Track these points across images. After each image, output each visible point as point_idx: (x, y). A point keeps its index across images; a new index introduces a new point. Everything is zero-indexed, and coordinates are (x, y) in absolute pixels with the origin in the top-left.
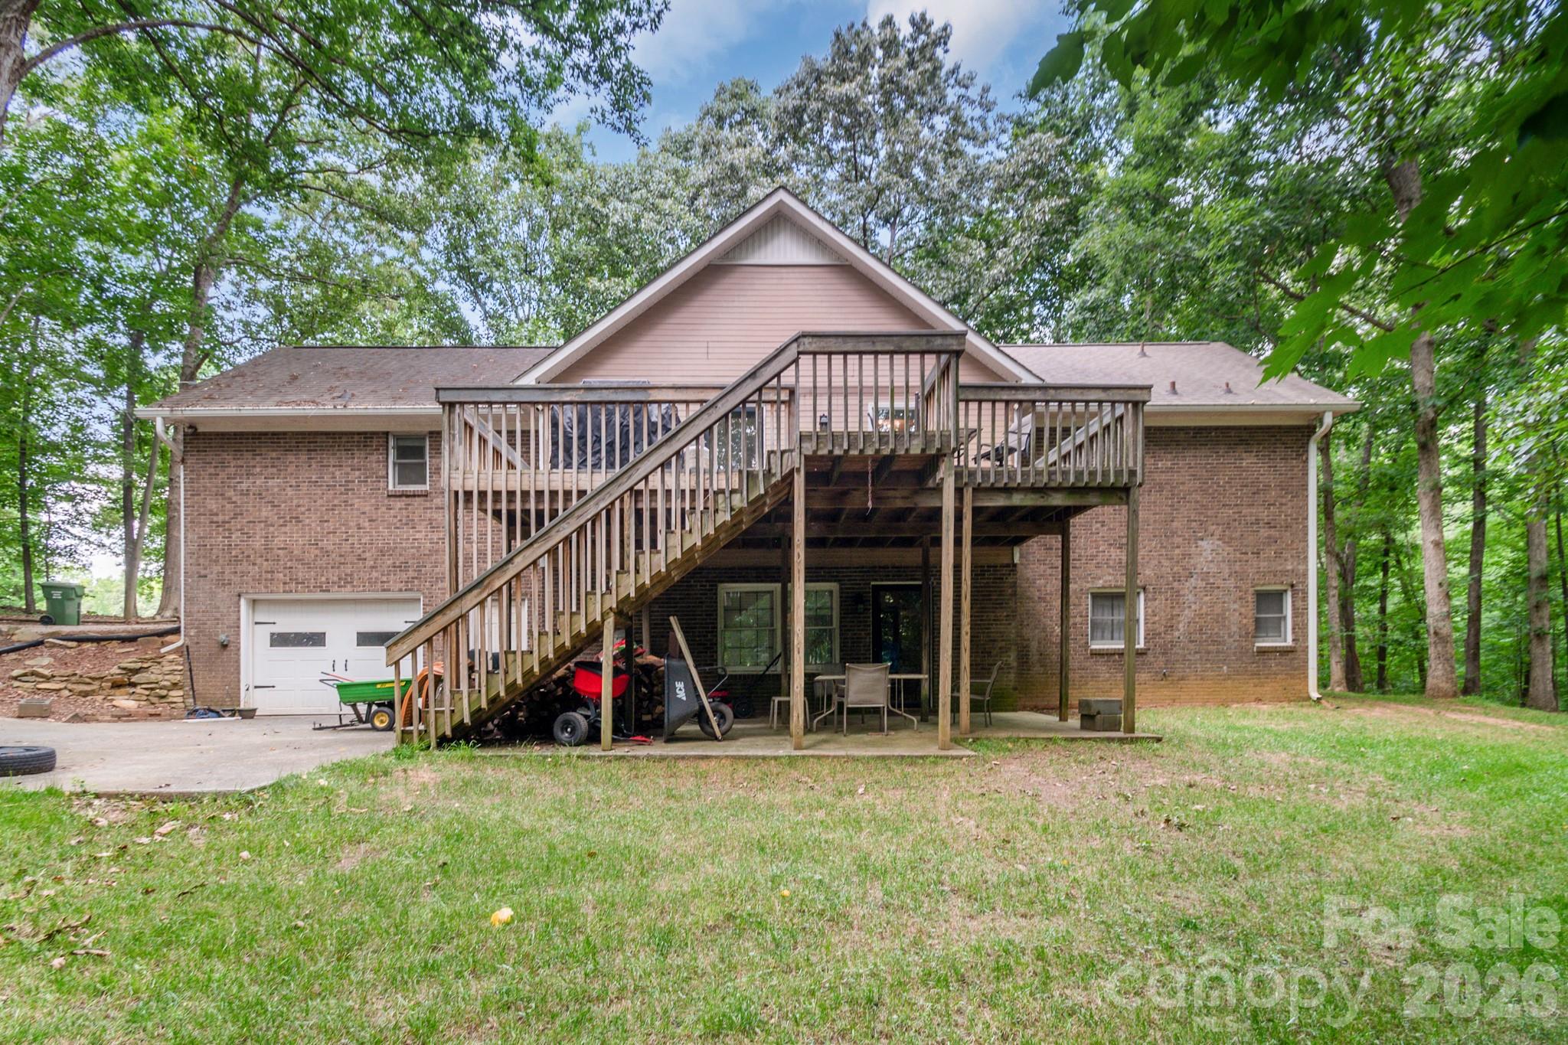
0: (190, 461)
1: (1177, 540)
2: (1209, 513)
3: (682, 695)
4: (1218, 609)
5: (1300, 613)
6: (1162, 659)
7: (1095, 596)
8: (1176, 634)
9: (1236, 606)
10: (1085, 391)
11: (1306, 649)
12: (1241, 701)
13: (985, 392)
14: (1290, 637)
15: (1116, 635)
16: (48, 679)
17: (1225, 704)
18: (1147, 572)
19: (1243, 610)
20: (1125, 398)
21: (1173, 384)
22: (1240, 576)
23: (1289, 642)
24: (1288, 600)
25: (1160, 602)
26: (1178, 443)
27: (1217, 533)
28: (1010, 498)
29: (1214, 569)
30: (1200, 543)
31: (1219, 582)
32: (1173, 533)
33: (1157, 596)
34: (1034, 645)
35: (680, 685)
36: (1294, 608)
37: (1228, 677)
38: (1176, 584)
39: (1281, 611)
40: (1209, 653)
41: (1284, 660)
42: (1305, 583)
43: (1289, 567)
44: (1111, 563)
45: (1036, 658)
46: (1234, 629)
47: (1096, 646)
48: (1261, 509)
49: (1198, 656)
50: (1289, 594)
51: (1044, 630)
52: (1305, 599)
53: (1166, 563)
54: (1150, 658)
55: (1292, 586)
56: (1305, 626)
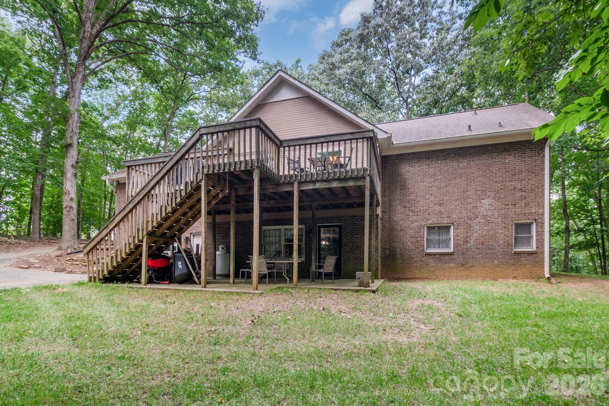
0: (118, 192)
1: (469, 200)
2: (487, 186)
3: (180, 266)
4: (492, 233)
5: (540, 234)
6: (461, 257)
7: (429, 228)
8: (469, 245)
9: (502, 231)
10: (343, 136)
11: (543, 253)
12: (505, 278)
13: (300, 141)
14: (535, 246)
15: (441, 246)
16: (76, 261)
17: (495, 279)
18: (454, 216)
19: (506, 233)
20: (361, 136)
21: (470, 126)
22: (505, 216)
23: (534, 249)
24: (534, 228)
25: (461, 230)
26: (470, 154)
27: (492, 196)
28: (315, 185)
29: (489, 213)
30: (482, 201)
31: (493, 220)
32: (467, 198)
33: (459, 227)
34: (398, 251)
35: (180, 263)
36: (537, 232)
37: (498, 266)
38: (469, 221)
39: (530, 234)
40: (487, 254)
41: (531, 258)
42: (543, 219)
43: (533, 211)
44: (436, 212)
45: (399, 256)
46: (501, 242)
47: (429, 251)
48: (517, 182)
49: (481, 256)
50: (534, 224)
51: (403, 244)
52: (543, 226)
53: (463, 211)
54: (455, 256)
55: (536, 220)
56: (543, 241)
